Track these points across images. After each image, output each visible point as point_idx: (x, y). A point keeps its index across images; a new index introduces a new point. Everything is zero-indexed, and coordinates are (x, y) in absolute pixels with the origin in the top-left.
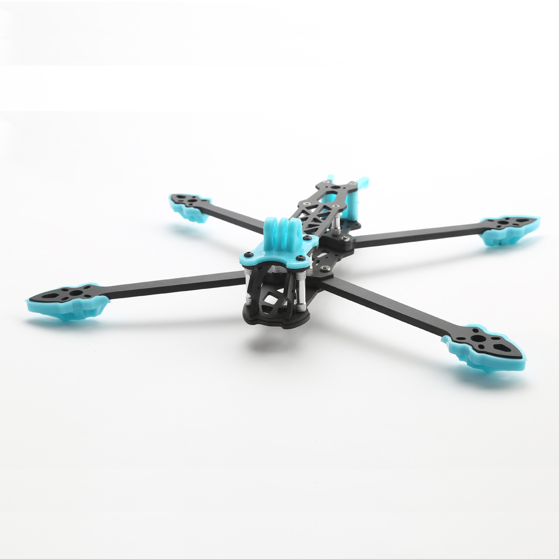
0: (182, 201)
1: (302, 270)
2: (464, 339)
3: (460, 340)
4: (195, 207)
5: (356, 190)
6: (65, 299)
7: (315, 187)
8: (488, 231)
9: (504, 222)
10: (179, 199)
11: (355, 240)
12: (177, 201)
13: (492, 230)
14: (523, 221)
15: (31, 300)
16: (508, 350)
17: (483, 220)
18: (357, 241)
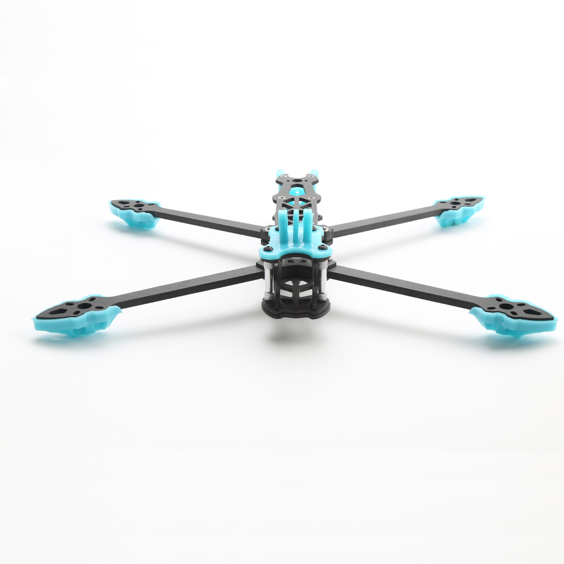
0: (129, 206)
1: (323, 260)
2: (493, 308)
3: (491, 309)
4: (146, 212)
5: (317, 182)
6: (77, 313)
7: (275, 181)
8: (445, 212)
9: (455, 203)
10: (123, 205)
11: (333, 229)
12: (123, 207)
13: (450, 211)
14: (471, 201)
15: (38, 318)
16: (539, 313)
17: (435, 203)
18: (334, 231)
